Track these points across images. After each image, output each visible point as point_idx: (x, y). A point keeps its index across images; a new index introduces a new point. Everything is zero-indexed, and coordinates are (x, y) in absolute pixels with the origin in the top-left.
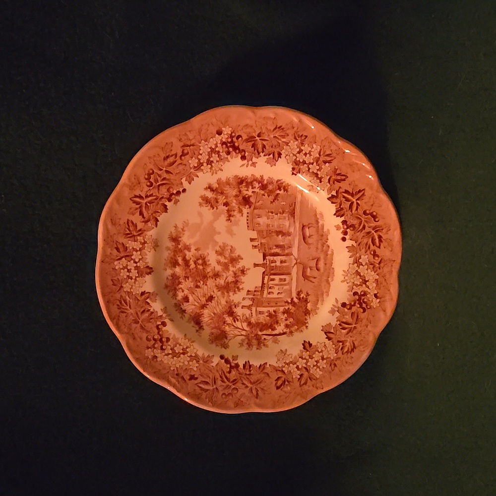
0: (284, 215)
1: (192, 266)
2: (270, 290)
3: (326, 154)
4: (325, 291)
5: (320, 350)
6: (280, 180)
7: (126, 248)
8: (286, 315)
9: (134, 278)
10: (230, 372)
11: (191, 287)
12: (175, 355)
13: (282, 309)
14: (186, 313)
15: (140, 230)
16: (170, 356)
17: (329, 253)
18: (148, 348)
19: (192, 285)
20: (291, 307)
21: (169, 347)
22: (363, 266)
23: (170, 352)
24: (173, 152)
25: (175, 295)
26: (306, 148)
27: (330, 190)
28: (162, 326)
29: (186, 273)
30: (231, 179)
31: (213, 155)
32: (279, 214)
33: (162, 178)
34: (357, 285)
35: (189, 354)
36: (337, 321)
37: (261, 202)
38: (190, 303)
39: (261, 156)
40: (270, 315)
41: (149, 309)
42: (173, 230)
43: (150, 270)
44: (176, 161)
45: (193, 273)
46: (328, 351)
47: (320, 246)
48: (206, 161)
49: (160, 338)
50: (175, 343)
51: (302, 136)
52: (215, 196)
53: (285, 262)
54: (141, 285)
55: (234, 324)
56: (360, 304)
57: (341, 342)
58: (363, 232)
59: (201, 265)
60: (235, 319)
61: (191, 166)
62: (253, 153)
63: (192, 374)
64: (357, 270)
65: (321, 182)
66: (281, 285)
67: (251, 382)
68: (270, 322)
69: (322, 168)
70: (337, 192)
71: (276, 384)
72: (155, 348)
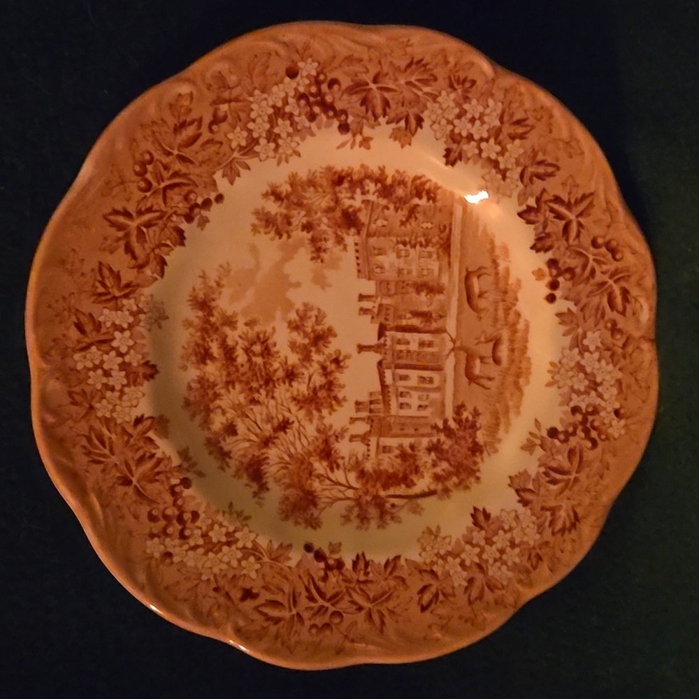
0: (429, 249)
1: (241, 358)
2: (402, 400)
3: (514, 119)
4: (511, 403)
5: (507, 527)
6: (420, 178)
7: (98, 326)
8: (433, 454)
9: (118, 387)
10: (325, 578)
11: (240, 404)
12: (211, 547)
13: (425, 442)
14: (230, 458)
15: (128, 286)
16: (201, 551)
17: (521, 326)
18: (152, 536)
19: (242, 399)
20: (442, 437)
21: (198, 532)
22: (591, 353)
23: (201, 542)
24: (194, 115)
25: (206, 423)
26: (474, 108)
27: (522, 197)
28: (182, 487)
29: (229, 374)
30: (318, 174)
31: (280, 121)
32: (418, 247)
33: (171, 172)
34: (578, 393)
35: (240, 545)
36: (540, 466)
37: (379, 223)
38: (239, 437)
39: (379, 124)
40: (403, 456)
41: (153, 451)
42: (198, 283)
43: (151, 371)
44: (198, 136)
45: (243, 374)
46: (522, 527)
47: (501, 313)
48: (264, 135)
49: (177, 512)
50: (210, 522)
51: (465, 80)
52: (285, 211)
53: (430, 344)
54: (134, 403)
55: (331, 475)
56: (586, 432)
57: (548, 509)
58: (592, 281)
59: (258, 356)
60: (333, 465)
61: (234, 145)
62: (363, 117)
63: (248, 587)
64: (578, 363)
65: (504, 178)
66: (425, 389)
67: (368, 596)
68: (402, 469)
69: (507, 150)
70: (538, 200)
71: (420, 599)
72: (167, 535)
